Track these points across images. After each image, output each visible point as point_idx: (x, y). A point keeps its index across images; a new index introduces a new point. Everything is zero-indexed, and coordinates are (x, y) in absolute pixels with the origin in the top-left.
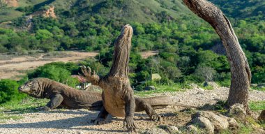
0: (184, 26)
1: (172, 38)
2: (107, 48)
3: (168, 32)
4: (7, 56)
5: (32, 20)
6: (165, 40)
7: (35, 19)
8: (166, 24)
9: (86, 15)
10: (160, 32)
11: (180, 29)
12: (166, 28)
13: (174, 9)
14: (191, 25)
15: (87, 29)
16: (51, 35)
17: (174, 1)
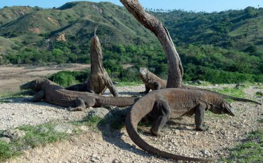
0: (152, 48)
1: (143, 55)
3: (141, 51)
4: (32, 66)
5: (50, 43)
6: (139, 56)
7: (52, 41)
8: (140, 46)
9: (86, 39)
10: (136, 51)
11: (149, 49)
12: (140, 49)
13: (146, 36)
14: (157, 47)
15: (86, 49)
16: (63, 52)
17: (145, 31)
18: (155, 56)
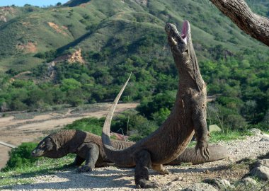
0: (246, 62)
1: (231, 78)
2: (150, 97)
3: (226, 71)
4: (27, 114)
5: (55, 68)
6: (222, 81)
7: (59, 66)
8: (223, 61)
9: (120, 57)
10: (216, 72)
11: (241, 66)
12: (223, 66)
13: (232, 41)
14: (255, 60)
15: (123, 75)
16: (80, 84)
17: (231, 32)
18: (253, 78)
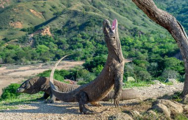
0: (152, 39)
1: (142, 48)
2: (92, 58)
3: (140, 43)
4: (15, 66)
5: (33, 38)
6: (137, 50)
7: (36, 37)
8: (138, 38)
9: (74, 33)
10: (133, 44)
11: (149, 41)
12: (138, 41)
13: (144, 25)
14: (158, 38)
15: (75, 44)
16: (48, 48)
17: (143, 20)
18: (156, 48)
